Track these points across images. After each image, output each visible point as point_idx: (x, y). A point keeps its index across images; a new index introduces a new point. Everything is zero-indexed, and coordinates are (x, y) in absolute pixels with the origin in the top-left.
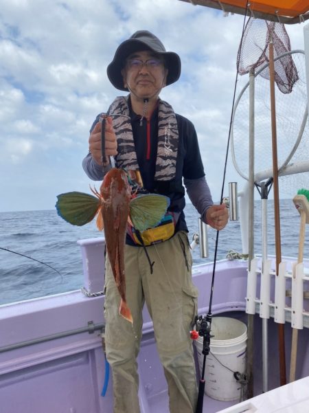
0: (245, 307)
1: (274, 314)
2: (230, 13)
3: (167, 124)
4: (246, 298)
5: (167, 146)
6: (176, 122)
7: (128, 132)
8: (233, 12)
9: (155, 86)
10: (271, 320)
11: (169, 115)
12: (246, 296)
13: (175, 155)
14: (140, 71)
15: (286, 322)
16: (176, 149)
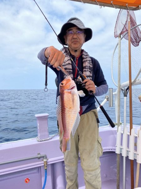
0: (115, 150)
1: (128, 154)
2: (103, 7)
3: (87, 61)
4: (116, 145)
5: (88, 71)
6: (91, 60)
7: (70, 65)
8: (104, 6)
9: (80, 43)
10: (127, 157)
11: (87, 56)
12: (116, 144)
13: (91, 75)
14: (73, 36)
15: (135, 159)
16: (92, 72)
